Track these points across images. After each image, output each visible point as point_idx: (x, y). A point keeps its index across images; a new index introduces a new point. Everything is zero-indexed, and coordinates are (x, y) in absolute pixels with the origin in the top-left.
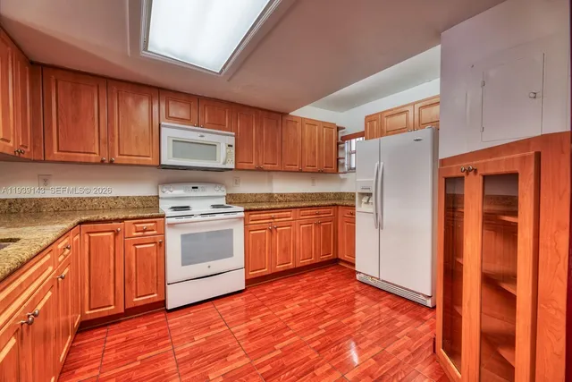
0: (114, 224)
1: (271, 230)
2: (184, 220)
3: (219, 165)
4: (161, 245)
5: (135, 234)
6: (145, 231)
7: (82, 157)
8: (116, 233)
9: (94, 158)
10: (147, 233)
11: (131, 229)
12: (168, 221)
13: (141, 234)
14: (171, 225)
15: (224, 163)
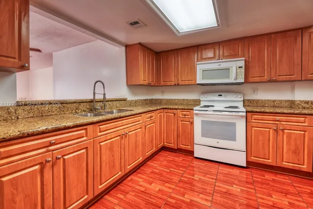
0: (174, 110)
1: (276, 131)
2: (203, 112)
3: (232, 80)
4: (192, 123)
5: (181, 116)
6: (185, 115)
7: (169, 83)
8: (175, 114)
9: (173, 83)
10: (186, 116)
11: (180, 114)
12: (195, 112)
13: (183, 116)
14: (197, 114)
15: (236, 79)
